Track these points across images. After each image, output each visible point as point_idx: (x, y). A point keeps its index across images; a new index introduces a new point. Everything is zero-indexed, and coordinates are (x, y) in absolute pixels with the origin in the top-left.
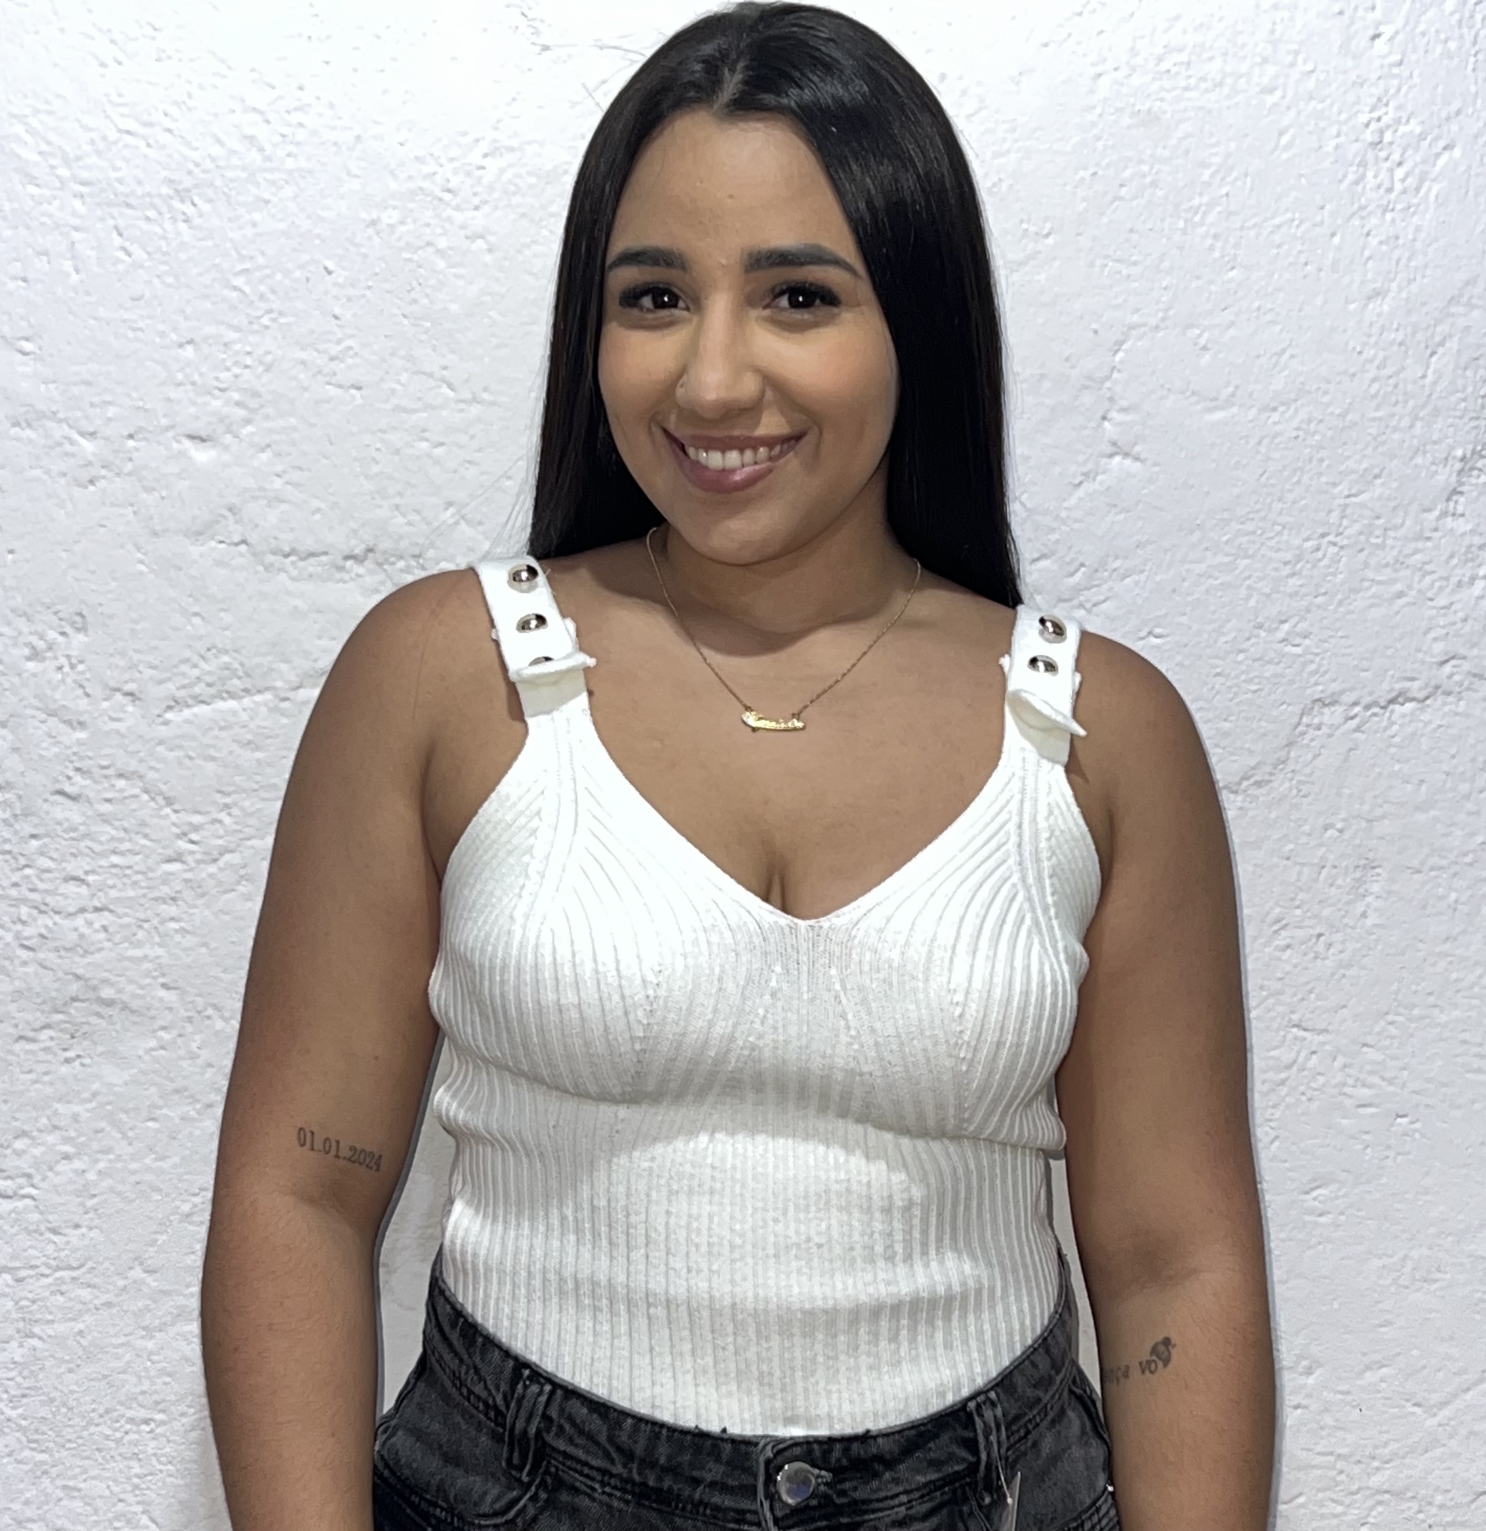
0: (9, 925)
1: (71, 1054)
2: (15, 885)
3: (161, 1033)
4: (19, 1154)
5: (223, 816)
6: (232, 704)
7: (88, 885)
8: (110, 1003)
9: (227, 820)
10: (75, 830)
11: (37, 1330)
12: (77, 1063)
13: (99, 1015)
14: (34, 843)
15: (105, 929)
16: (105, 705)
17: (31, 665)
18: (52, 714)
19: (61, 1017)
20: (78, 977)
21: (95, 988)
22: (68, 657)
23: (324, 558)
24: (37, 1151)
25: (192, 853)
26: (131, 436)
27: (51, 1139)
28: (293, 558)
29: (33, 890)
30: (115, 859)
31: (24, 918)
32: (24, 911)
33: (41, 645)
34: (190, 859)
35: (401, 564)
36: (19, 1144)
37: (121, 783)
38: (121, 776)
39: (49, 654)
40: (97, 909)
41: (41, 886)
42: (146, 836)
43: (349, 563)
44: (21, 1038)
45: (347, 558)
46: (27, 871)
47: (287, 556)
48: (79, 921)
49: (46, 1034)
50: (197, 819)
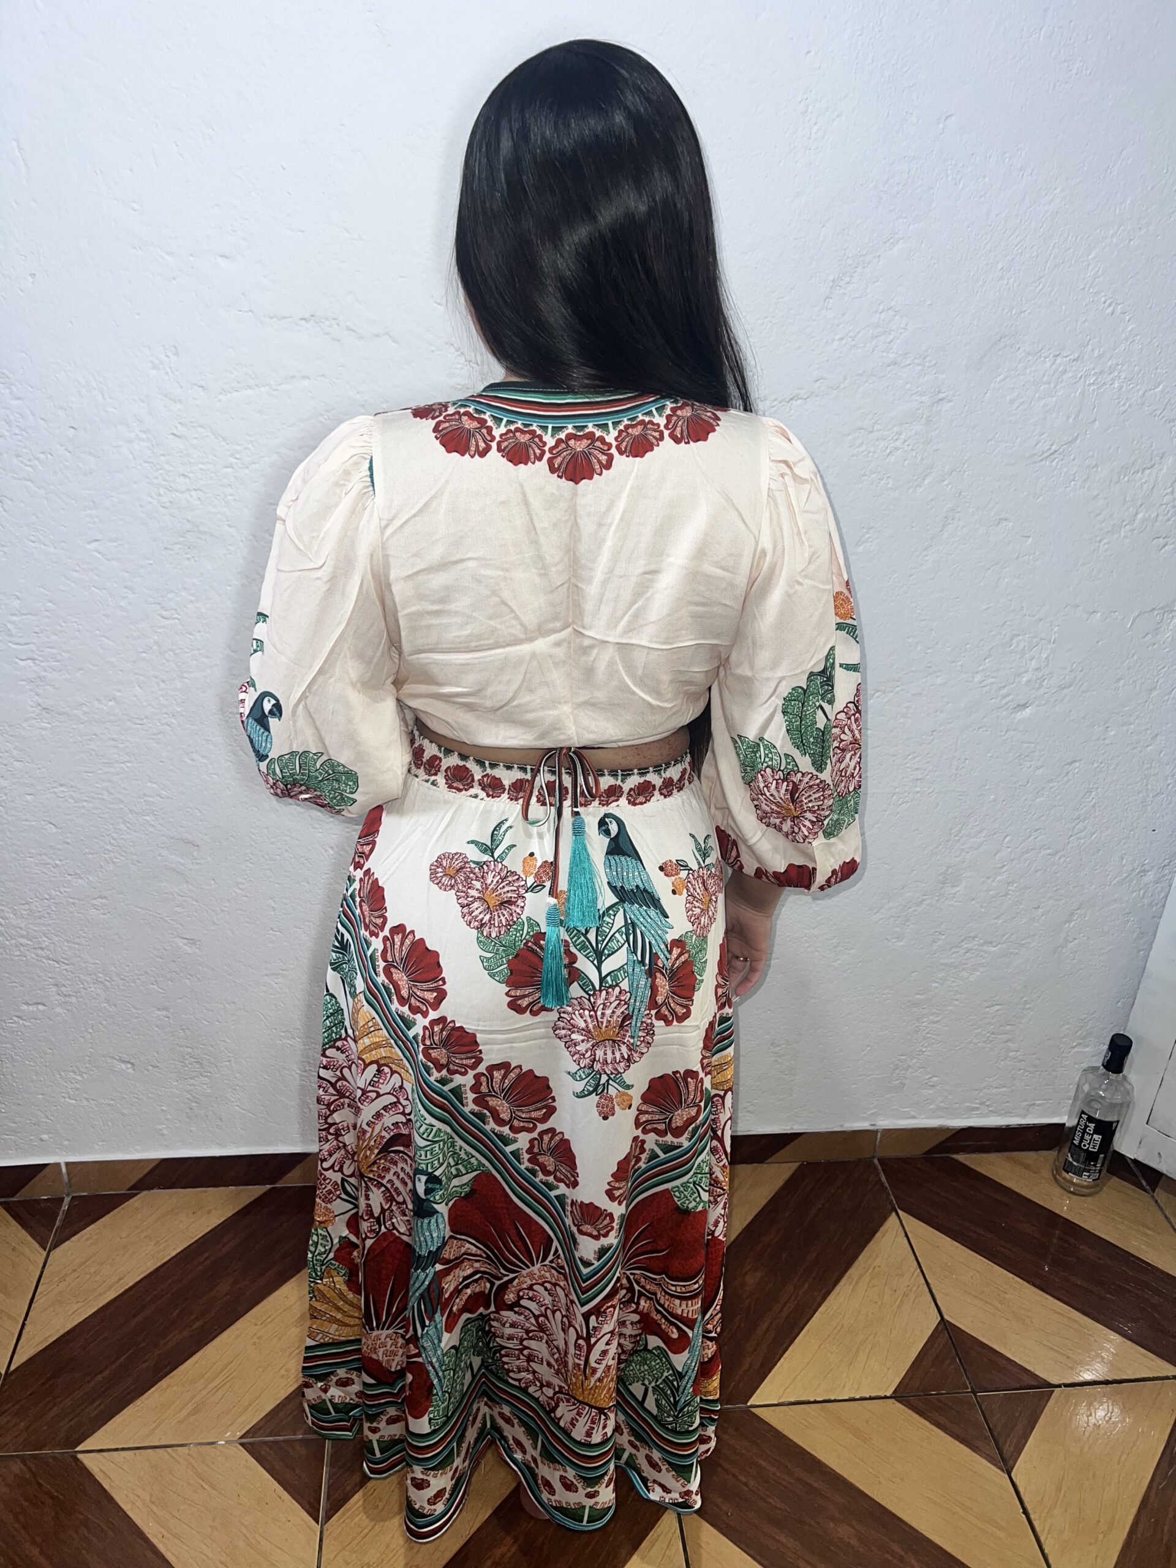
0: (155, 496)
1: (189, 556)
2: (157, 478)
3: (230, 547)
4: (170, 600)
5: (250, 446)
6: (249, 392)
7: (189, 478)
8: (204, 533)
9: (252, 448)
10: (181, 452)
11: (186, 675)
12: (192, 560)
13: (201, 539)
14: (162, 458)
15: (199, 499)
16: (190, 392)
17: (153, 372)
18: (166, 396)
19: (182, 539)
20: (189, 521)
21: (197, 526)
22: (170, 368)
23: (290, 319)
24: (178, 599)
25: (237, 464)
26: (191, 255)
27: (184, 594)
28: (275, 319)
29: (165, 480)
30: (201, 466)
31: (162, 493)
32: (162, 491)
33: (156, 361)
34: (235, 466)
35: (327, 323)
36: (170, 596)
37: (200, 429)
38: (201, 426)
39: (161, 367)
40: (195, 490)
41: (167, 478)
42: (214, 455)
43: (303, 322)
44: (166, 548)
45: (302, 319)
46: (161, 471)
47: (271, 318)
48: (187, 495)
49: (177, 547)
50: (237, 447)
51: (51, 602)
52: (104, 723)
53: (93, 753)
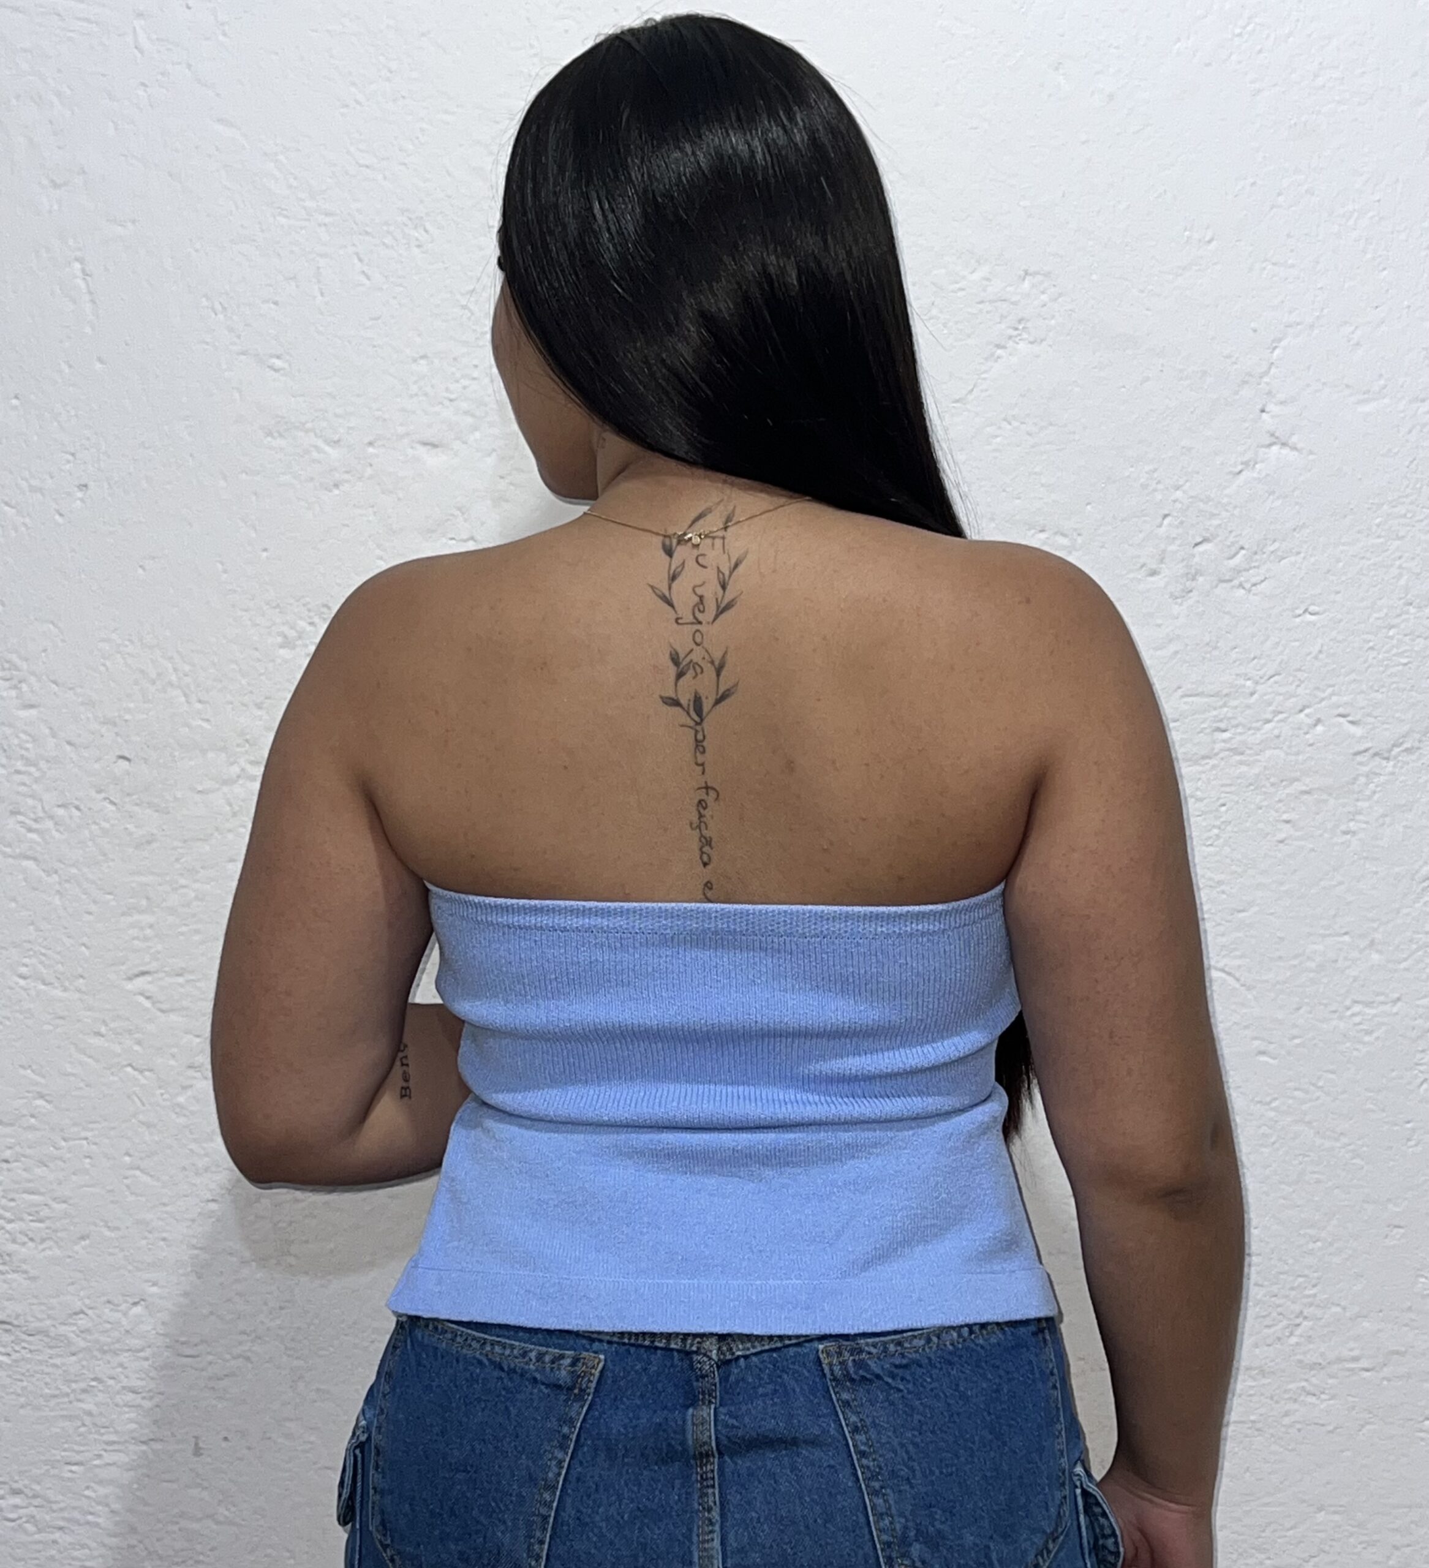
26: (370, 444)
33: (292, 634)
39: (299, 642)
51: (41, 1096)
52: (115, 1353)
53: (87, 1420)
